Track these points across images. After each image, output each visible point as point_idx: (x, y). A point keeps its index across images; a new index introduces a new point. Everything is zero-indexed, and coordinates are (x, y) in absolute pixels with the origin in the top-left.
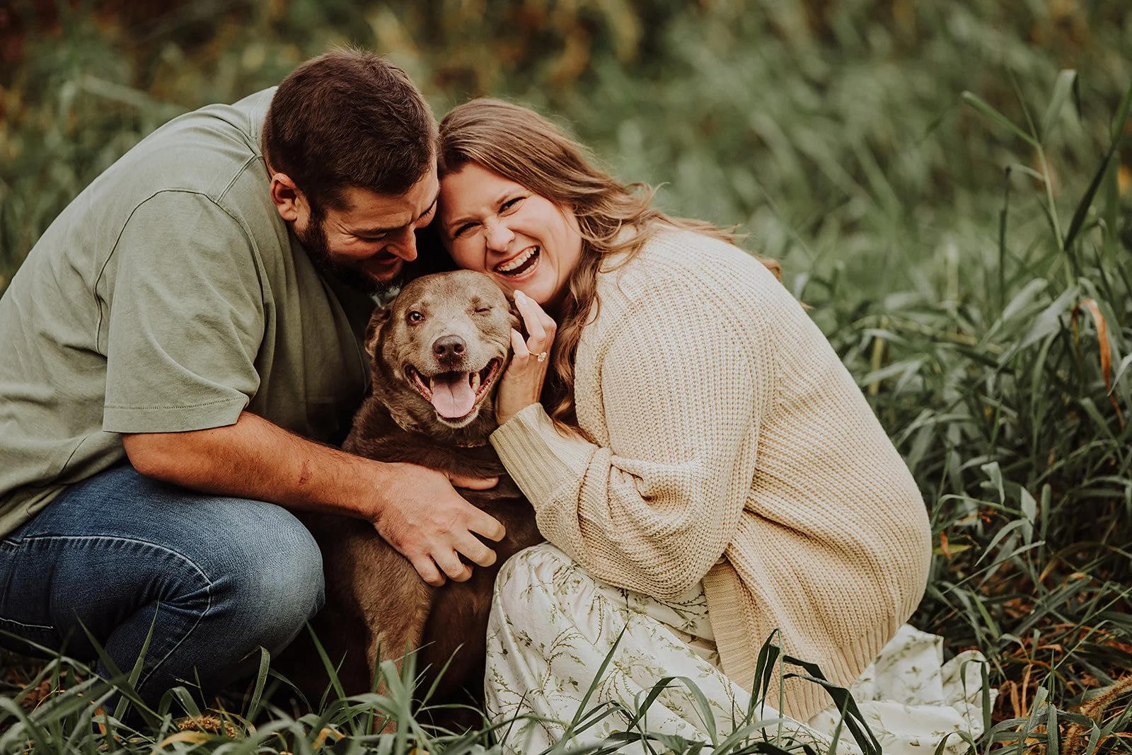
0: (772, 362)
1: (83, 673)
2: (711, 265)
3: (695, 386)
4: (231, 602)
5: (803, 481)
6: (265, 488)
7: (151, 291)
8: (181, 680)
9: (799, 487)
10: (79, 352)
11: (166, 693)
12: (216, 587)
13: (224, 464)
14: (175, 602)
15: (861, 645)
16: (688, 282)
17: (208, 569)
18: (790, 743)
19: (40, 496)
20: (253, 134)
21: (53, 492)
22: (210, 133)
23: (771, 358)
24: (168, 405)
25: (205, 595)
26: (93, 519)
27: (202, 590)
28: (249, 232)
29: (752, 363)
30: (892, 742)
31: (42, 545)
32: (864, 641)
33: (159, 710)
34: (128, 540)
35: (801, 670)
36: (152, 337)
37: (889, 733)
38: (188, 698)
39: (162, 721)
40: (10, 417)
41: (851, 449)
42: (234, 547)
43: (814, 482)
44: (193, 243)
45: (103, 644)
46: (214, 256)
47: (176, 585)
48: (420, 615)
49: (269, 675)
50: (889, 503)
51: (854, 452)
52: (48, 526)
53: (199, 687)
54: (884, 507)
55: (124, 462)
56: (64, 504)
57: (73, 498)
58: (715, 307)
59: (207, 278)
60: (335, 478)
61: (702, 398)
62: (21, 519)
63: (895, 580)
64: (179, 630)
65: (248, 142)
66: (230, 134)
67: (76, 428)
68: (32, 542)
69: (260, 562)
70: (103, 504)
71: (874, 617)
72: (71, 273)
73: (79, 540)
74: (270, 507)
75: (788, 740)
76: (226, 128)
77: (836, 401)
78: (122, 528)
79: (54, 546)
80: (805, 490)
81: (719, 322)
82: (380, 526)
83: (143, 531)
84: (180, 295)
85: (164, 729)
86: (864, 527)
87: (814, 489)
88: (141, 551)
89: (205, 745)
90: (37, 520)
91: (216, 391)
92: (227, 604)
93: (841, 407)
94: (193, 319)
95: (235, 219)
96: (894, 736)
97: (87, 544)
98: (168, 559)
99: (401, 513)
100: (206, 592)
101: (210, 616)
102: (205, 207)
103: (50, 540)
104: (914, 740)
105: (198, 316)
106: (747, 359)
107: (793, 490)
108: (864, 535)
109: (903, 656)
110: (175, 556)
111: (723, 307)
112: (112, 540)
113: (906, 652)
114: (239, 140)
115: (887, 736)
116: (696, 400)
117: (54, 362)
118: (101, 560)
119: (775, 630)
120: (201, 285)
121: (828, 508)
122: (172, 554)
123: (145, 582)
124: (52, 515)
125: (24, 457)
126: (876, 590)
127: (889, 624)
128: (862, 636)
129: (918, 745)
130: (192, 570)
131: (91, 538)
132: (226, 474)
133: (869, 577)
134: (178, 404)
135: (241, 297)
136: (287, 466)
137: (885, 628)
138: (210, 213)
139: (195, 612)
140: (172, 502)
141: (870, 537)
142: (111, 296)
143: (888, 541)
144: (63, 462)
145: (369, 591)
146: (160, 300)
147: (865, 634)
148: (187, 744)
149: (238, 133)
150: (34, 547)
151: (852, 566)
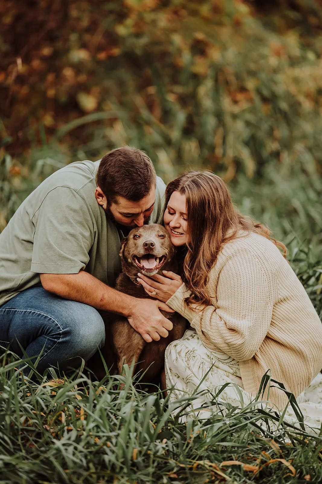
0: (276, 283)
1: (17, 358)
2: (258, 244)
3: (250, 291)
4: (69, 338)
5: (284, 326)
6: (88, 300)
7: (51, 222)
8: (52, 366)
9: (283, 328)
10: (27, 242)
11: (46, 370)
12: (64, 332)
13: (73, 289)
14: (50, 336)
15: (298, 387)
16: (250, 250)
17: (62, 325)
18: (270, 411)
19: (10, 295)
20: (95, 171)
21: (15, 293)
22: (79, 168)
23: (276, 281)
24: (53, 264)
25: (60, 334)
26: (26, 304)
27: (59, 332)
28: (88, 204)
29: (269, 283)
30: (310, 420)
31: (8, 312)
32: (299, 386)
33: (43, 375)
34: (36, 312)
35: (277, 385)
36: (50, 239)
37: (308, 417)
38: (54, 372)
39: (43, 379)
40: (2, 266)
41: (302, 315)
42: (72, 318)
43: (288, 327)
44: (67, 206)
45: (25, 350)
46: (75, 211)
47: (51, 330)
48: (139, 351)
49: (84, 368)
50: (314, 337)
51: (304, 317)
52: (11, 305)
53: (58, 369)
54: (313, 338)
55: (39, 285)
56: (18, 298)
57: (21, 296)
58: (259, 261)
59: (71, 219)
60: (114, 301)
61: (252, 296)
62: (2, 302)
63: (313, 365)
64: (50, 346)
65: (92, 174)
66: (87, 170)
67: (24, 270)
68: (5, 311)
69: (81, 325)
70: (31, 299)
71: (304, 378)
72: (26, 214)
73: (21, 311)
74: (89, 307)
75: (270, 410)
76: (85, 167)
77: (298, 298)
78: (36, 308)
79: (12, 313)
80: (285, 329)
81: (260, 267)
82: (130, 320)
83: (42, 309)
84: (61, 224)
85: (44, 381)
86: (305, 345)
87: (288, 329)
88: (40, 316)
89: (57, 388)
90: (8, 303)
91: (71, 260)
92: (67, 338)
93: (300, 300)
94: (65, 233)
95: (83, 199)
96: (310, 418)
97: (23, 312)
98: (49, 320)
99: (139, 317)
100: (60, 333)
101: (61, 342)
102: (73, 193)
103: (11, 310)
104: (318, 419)
105: (67, 232)
106: (268, 282)
107: (280, 328)
108: (304, 348)
109: (318, 386)
110: (51, 319)
111: (261, 261)
112: (31, 312)
113: (320, 385)
114: (89, 172)
115: (308, 418)
116: (250, 296)
117: (19, 247)
118: (27, 318)
119: (269, 369)
120: (68, 221)
121: (292, 336)
122: (50, 318)
123: (41, 327)
124: (13, 302)
125: (6, 280)
126: (305, 368)
127: (308, 381)
128: (298, 384)
129: (319, 421)
130: (57, 325)
131: (24, 310)
132: (74, 294)
133: (303, 363)
134: (56, 264)
135: (84, 226)
136: (96, 294)
137: (307, 382)
138: (75, 196)
139: (56, 340)
140: (54, 300)
141: (306, 349)
142: (37, 223)
143: (312, 351)
144: (19, 282)
145: (121, 341)
146: (54, 225)
147: (299, 384)
148: (51, 386)
149: (89, 170)
150: (5, 312)
151: (298, 358)
